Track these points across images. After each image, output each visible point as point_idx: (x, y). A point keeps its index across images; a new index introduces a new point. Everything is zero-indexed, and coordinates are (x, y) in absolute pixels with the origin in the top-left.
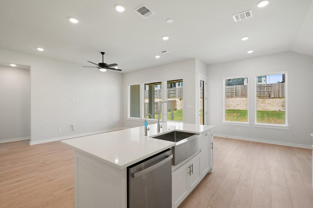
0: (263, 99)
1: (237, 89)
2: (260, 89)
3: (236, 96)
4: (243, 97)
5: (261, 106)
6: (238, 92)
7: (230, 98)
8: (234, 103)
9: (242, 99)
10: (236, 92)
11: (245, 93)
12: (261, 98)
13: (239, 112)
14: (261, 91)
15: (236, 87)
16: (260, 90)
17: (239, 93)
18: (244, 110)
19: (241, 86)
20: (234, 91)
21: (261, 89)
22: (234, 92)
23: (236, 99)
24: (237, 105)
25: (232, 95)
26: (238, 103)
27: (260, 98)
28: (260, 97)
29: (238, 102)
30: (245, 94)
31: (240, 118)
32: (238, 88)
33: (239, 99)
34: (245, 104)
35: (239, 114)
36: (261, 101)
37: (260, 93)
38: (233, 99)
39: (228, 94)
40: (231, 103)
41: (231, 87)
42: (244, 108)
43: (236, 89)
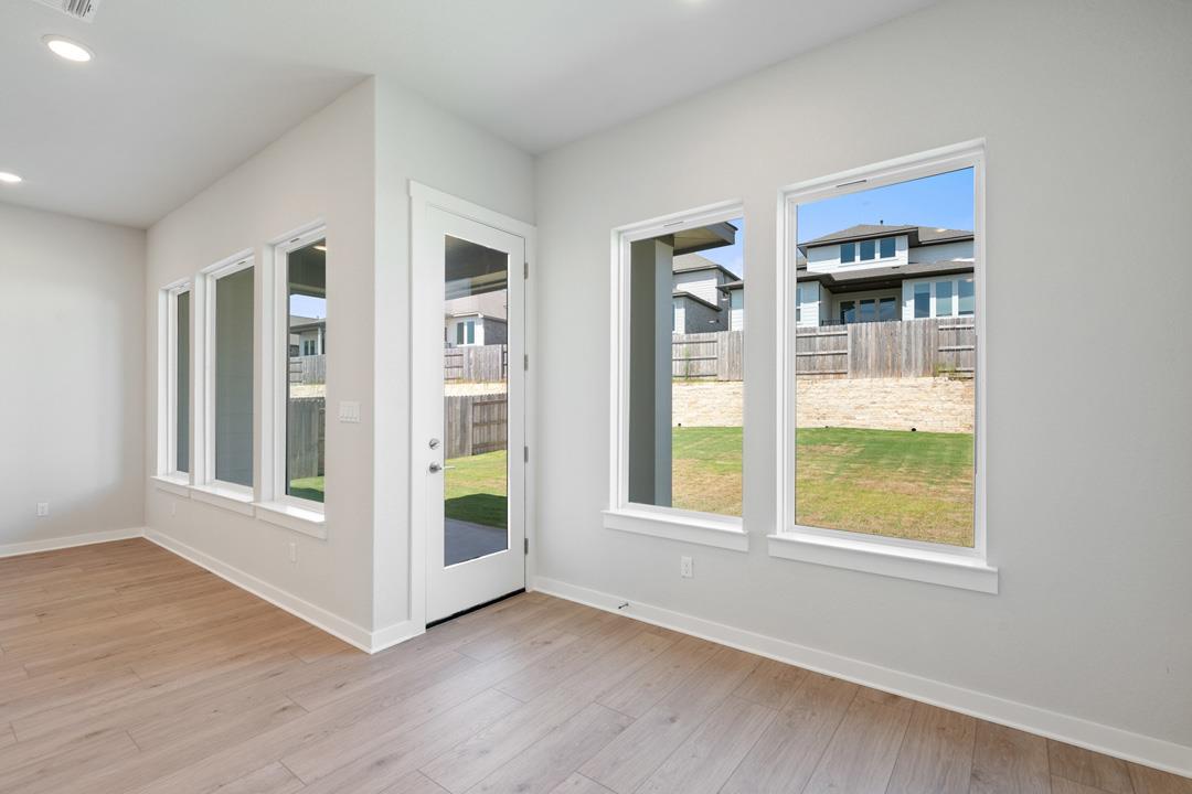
0: (968, 383)
1: (862, 340)
2: (958, 338)
3: (855, 368)
4: (885, 375)
5: (961, 414)
6: (864, 353)
7: (832, 376)
8: (847, 401)
9: (878, 382)
10: (854, 353)
11: (893, 356)
12: (960, 379)
13: (859, 441)
14: (959, 347)
15: (855, 330)
16: (958, 344)
17: (867, 357)
18: (887, 428)
19: (877, 328)
20: (845, 347)
21: (962, 339)
22: (849, 351)
23: (855, 382)
24: (856, 408)
25: (841, 366)
26: (861, 401)
27: (955, 379)
28: (958, 375)
29: (865, 397)
30: (893, 362)
31: (852, 466)
32: (864, 336)
33: (864, 382)
34: (891, 405)
35: (857, 450)
36: (958, 393)
37: (958, 358)
38: (844, 382)
39: (824, 360)
40: (832, 402)
41: (834, 330)
42: (889, 422)
43: (854, 341)
